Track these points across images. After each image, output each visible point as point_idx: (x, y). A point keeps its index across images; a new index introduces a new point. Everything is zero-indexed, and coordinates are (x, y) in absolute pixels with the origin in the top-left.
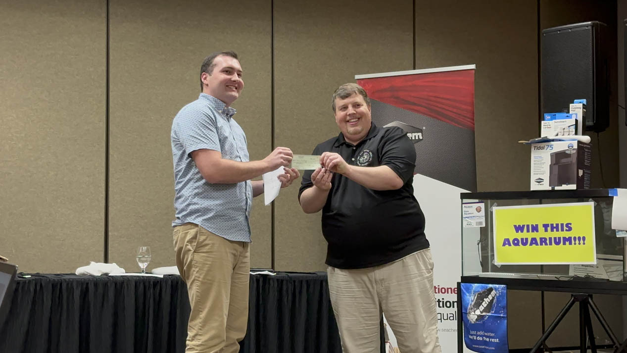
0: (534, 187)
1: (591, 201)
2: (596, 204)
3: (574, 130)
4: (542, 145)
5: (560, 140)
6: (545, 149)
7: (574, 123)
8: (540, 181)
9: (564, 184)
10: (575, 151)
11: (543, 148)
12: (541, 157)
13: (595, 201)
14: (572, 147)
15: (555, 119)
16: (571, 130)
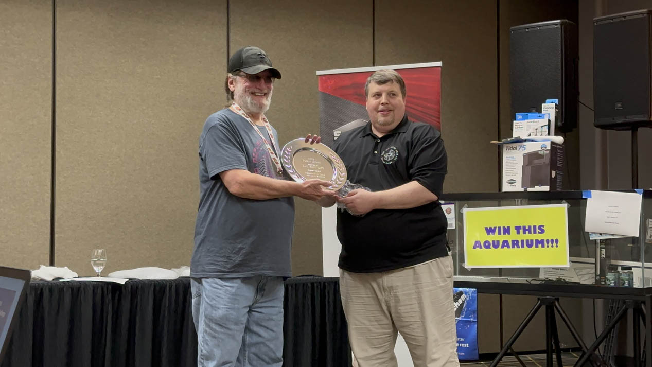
0: (506, 188)
1: (564, 203)
2: (570, 206)
3: (547, 130)
4: (514, 145)
5: (532, 141)
6: (518, 149)
7: (547, 123)
8: (512, 182)
9: (537, 185)
10: (548, 152)
11: (516, 148)
12: (513, 158)
13: (568, 203)
14: (546, 147)
15: (527, 119)
16: (543, 130)
